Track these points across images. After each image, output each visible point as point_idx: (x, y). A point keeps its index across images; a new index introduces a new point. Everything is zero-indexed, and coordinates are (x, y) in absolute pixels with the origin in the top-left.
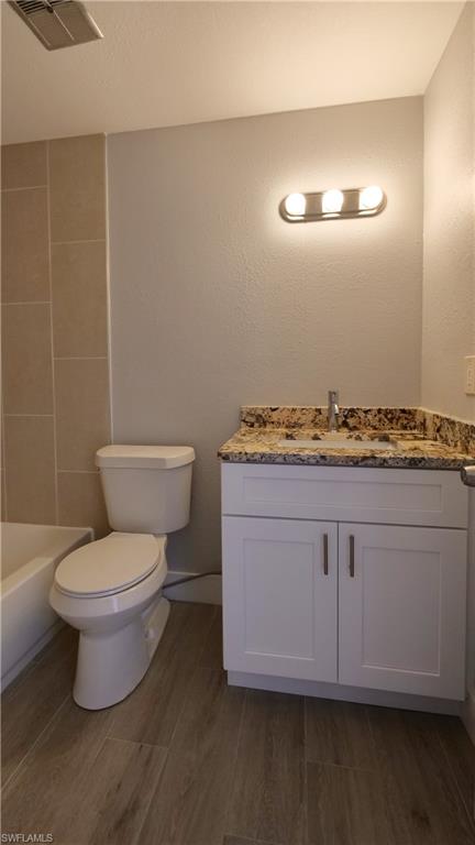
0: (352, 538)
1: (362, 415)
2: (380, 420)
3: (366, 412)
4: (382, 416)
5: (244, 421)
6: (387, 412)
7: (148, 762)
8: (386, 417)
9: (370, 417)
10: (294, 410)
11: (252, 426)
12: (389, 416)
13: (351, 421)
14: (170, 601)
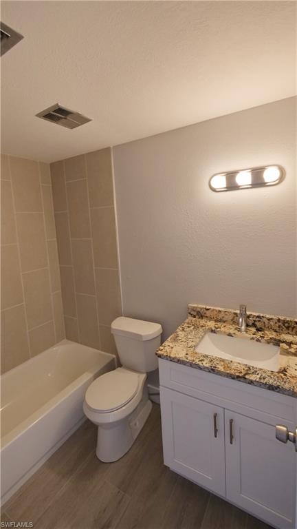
0: (231, 421)
1: (266, 321)
2: (279, 327)
3: (269, 320)
4: (280, 324)
5: (190, 313)
6: (284, 322)
7: (119, 503)
8: (284, 325)
9: (271, 323)
10: (220, 311)
11: (195, 317)
12: (286, 325)
13: (259, 325)
14: (152, 402)
